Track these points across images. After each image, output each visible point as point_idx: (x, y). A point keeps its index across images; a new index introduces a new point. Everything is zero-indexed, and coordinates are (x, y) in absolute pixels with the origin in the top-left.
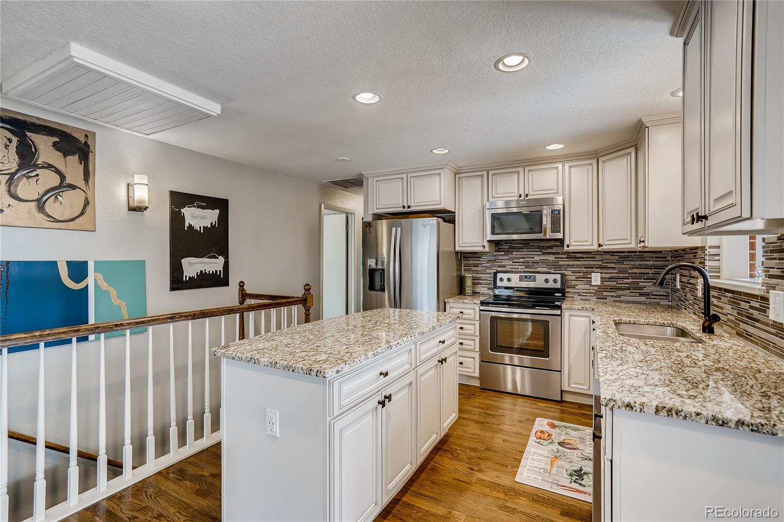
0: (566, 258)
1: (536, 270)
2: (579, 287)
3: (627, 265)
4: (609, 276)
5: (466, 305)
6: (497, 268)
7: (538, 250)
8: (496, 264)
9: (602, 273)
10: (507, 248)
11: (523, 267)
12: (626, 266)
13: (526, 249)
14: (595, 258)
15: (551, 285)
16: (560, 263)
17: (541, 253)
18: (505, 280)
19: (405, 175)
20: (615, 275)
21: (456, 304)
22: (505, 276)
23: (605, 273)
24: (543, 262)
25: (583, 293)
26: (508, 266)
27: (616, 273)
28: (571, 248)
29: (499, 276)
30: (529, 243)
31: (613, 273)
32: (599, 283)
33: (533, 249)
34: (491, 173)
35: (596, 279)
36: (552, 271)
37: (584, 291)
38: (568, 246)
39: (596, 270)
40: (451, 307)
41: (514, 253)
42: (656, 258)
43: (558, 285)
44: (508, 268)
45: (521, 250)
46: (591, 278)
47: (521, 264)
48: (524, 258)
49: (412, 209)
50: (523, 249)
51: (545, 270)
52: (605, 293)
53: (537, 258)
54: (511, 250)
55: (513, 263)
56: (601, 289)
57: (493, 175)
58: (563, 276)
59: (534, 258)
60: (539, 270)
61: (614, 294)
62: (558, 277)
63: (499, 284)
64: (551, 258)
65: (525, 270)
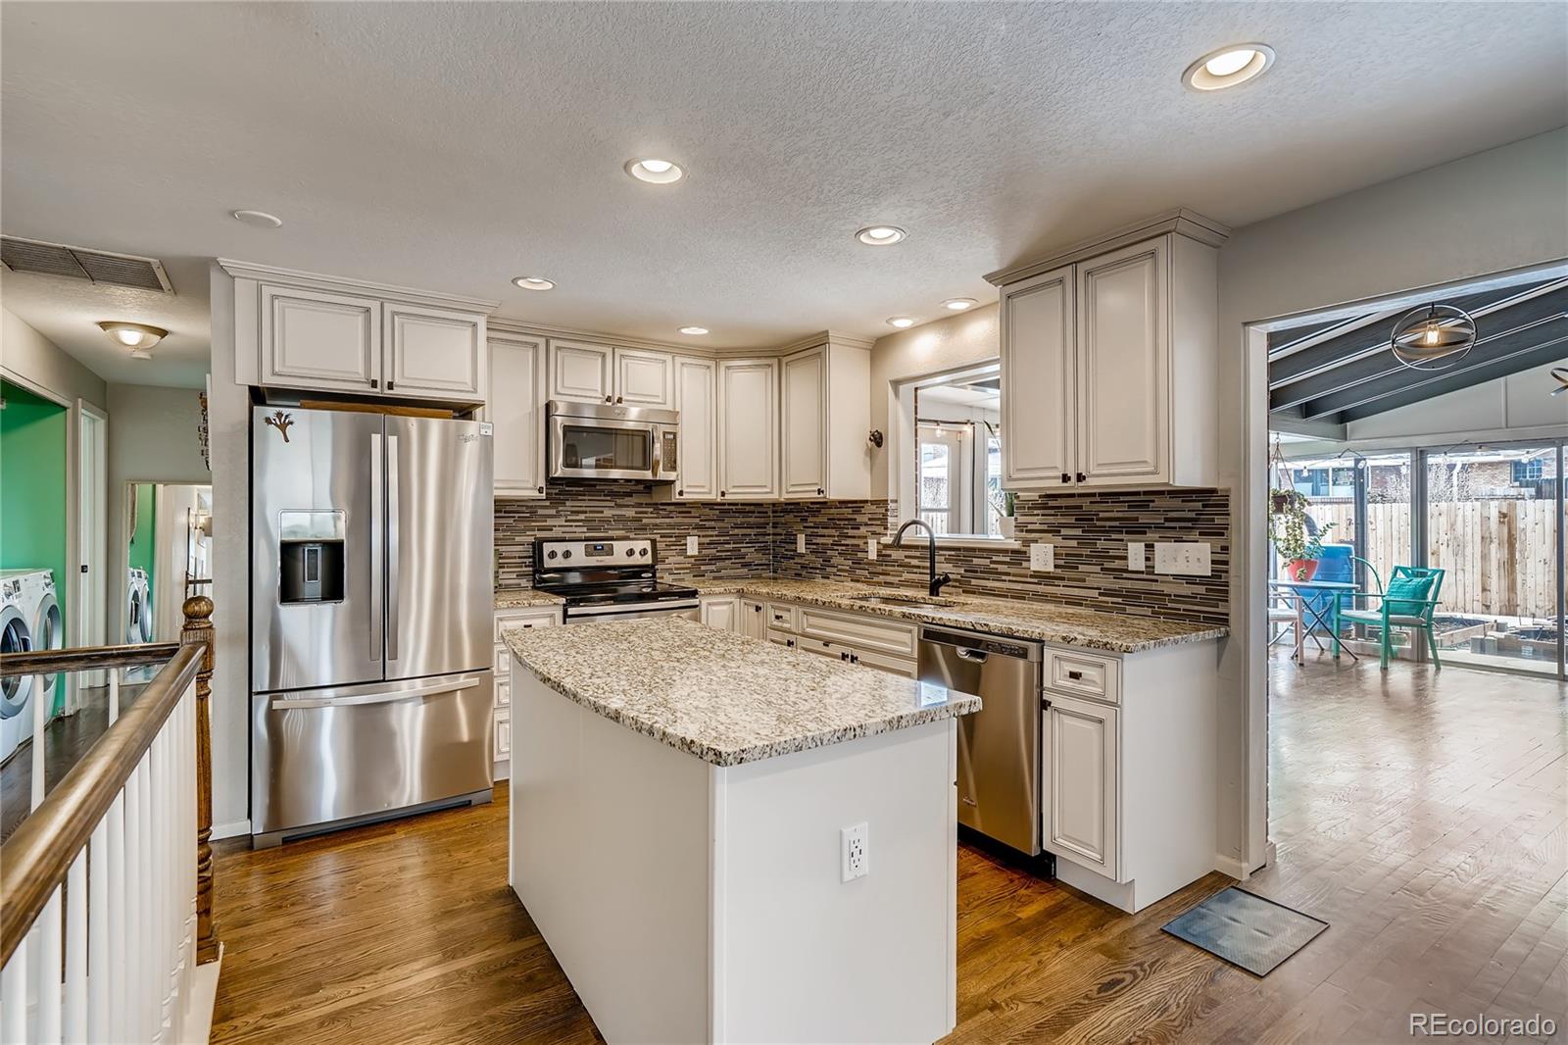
0: (651, 513)
1: (606, 535)
2: (671, 560)
3: (728, 522)
4: (707, 540)
5: (536, 609)
6: (536, 532)
7: (609, 498)
8: (533, 524)
9: (699, 536)
10: (556, 494)
11: (585, 529)
12: (726, 525)
13: (589, 495)
14: (690, 512)
15: (637, 560)
16: (644, 521)
17: (613, 504)
18: (560, 554)
19: (378, 304)
20: (715, 538)
21: (515, 611)
22: (560, 548)
23: (703, 536)
24: (619, 519)
25: (677, 569)
26: (557, 528)
27: (716, 536)
28: (685, 496)
29: (547, 548)
30: (595, 486)
31: (712, 536)
32: (695, 552)
33: (600, 496)
34: (553, 344)
35: (692, 545)
36: (632, 536)
37: (677, 566)
38: (681, 493)
39: (692, 532)
40: (501, 619)
41: (568, 503)
42: (759, 512)
43: (648, 560)
44: (556, 533)
45: (580, 498)
46: (686, 545)
47: (581, 524)
48: (586, 512)
49: (397, 392)
50: (584, 495)
51: (621, 533)
52: (703, 568)
53: (608, 513)
54: (562, 497)
55: (566, 521)
56: (700, 560)
57: (558, 348)
58: (654, 542)
59: (602, 512)
60: (611, 533)
61: (713, 567)
62: (647, 545)
63: (548, 563)
64: (630, 513)
65: (587, 535)
